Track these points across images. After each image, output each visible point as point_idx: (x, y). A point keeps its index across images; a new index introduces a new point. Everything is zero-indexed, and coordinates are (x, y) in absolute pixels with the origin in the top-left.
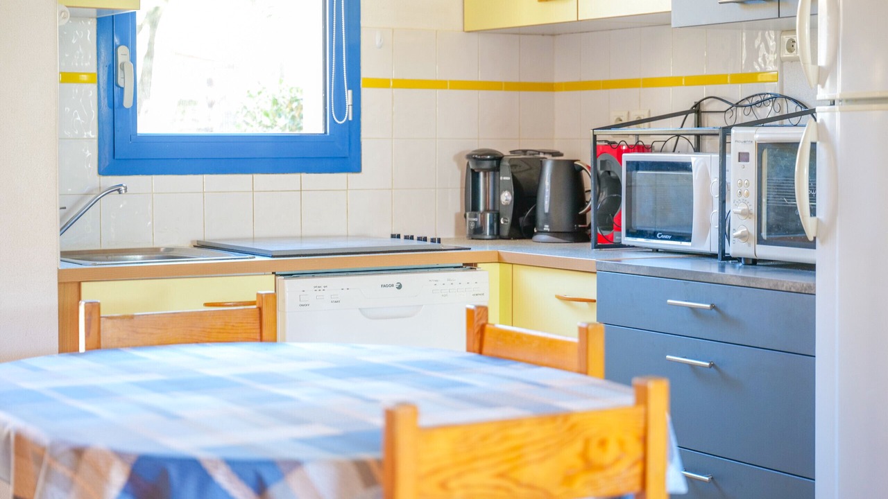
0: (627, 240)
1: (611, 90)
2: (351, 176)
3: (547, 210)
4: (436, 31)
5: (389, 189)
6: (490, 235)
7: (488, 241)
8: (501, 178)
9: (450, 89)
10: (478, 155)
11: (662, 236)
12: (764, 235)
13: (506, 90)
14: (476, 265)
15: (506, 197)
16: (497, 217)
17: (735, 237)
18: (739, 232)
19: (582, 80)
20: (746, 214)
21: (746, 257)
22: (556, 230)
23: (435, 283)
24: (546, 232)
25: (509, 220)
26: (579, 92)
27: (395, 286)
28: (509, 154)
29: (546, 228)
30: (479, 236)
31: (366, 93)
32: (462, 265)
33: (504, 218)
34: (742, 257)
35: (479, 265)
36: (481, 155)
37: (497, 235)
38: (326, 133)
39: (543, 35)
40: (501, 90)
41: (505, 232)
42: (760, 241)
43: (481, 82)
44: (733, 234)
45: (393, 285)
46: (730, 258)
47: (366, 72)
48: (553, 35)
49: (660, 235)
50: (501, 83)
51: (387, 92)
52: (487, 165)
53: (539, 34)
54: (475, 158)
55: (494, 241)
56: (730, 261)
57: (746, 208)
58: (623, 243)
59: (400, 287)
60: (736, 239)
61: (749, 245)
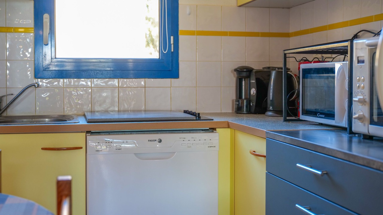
0: (302, 117)
1: (314, 33)
2: (173, 80)
3: (271, 99)
4: (222, 6)
5: (195, 87)
6: (246, 111)
7: (245, 115)
8: (251, 81)
9: (229, 36)
10: (240, 69)
11: (320, 116)
12: (375, 118)
13: (261, 36)
14: (216, 128)
15: (253, 91)
16: (249, 101)
17: (355, 118)
18: (357, 116)
19: (301, 30)
20: (362, 102)
21: (364, 134)
22: (275, 110)
23: (184, 139)
24: (271, 110)
25: (254, 104)
26: (300, 36)
27: (157, 141)
28: (262, 69)
29: (271, 108)
30: (239, 112)
31: (181, 38)
32: (208, 128)
33: (252, 103)
34: (362, 133)
35: (217, 129)
36: (241, 69)
37: (249, 112)
38: (159, 58)
39: (283, 8)
40: (259, 36)
41: (253, 109)
42: (372, 122)
43: (247, 32)
44: (354, 116)
45: (156, 140)
46: (355, 134)
47: (181, 27)
48: (289, 8)
49: (319, 115)
50: (259, 33)
51: (193, 37)
52: (244, 74)
53: (281, 8)
54: (238, 71)
55: (247, 115)
56: (357, 135)
57: (362, 97)
58: (301, 118)
59: (160, 141)
60: (356, 120)
61: (364, 125)
